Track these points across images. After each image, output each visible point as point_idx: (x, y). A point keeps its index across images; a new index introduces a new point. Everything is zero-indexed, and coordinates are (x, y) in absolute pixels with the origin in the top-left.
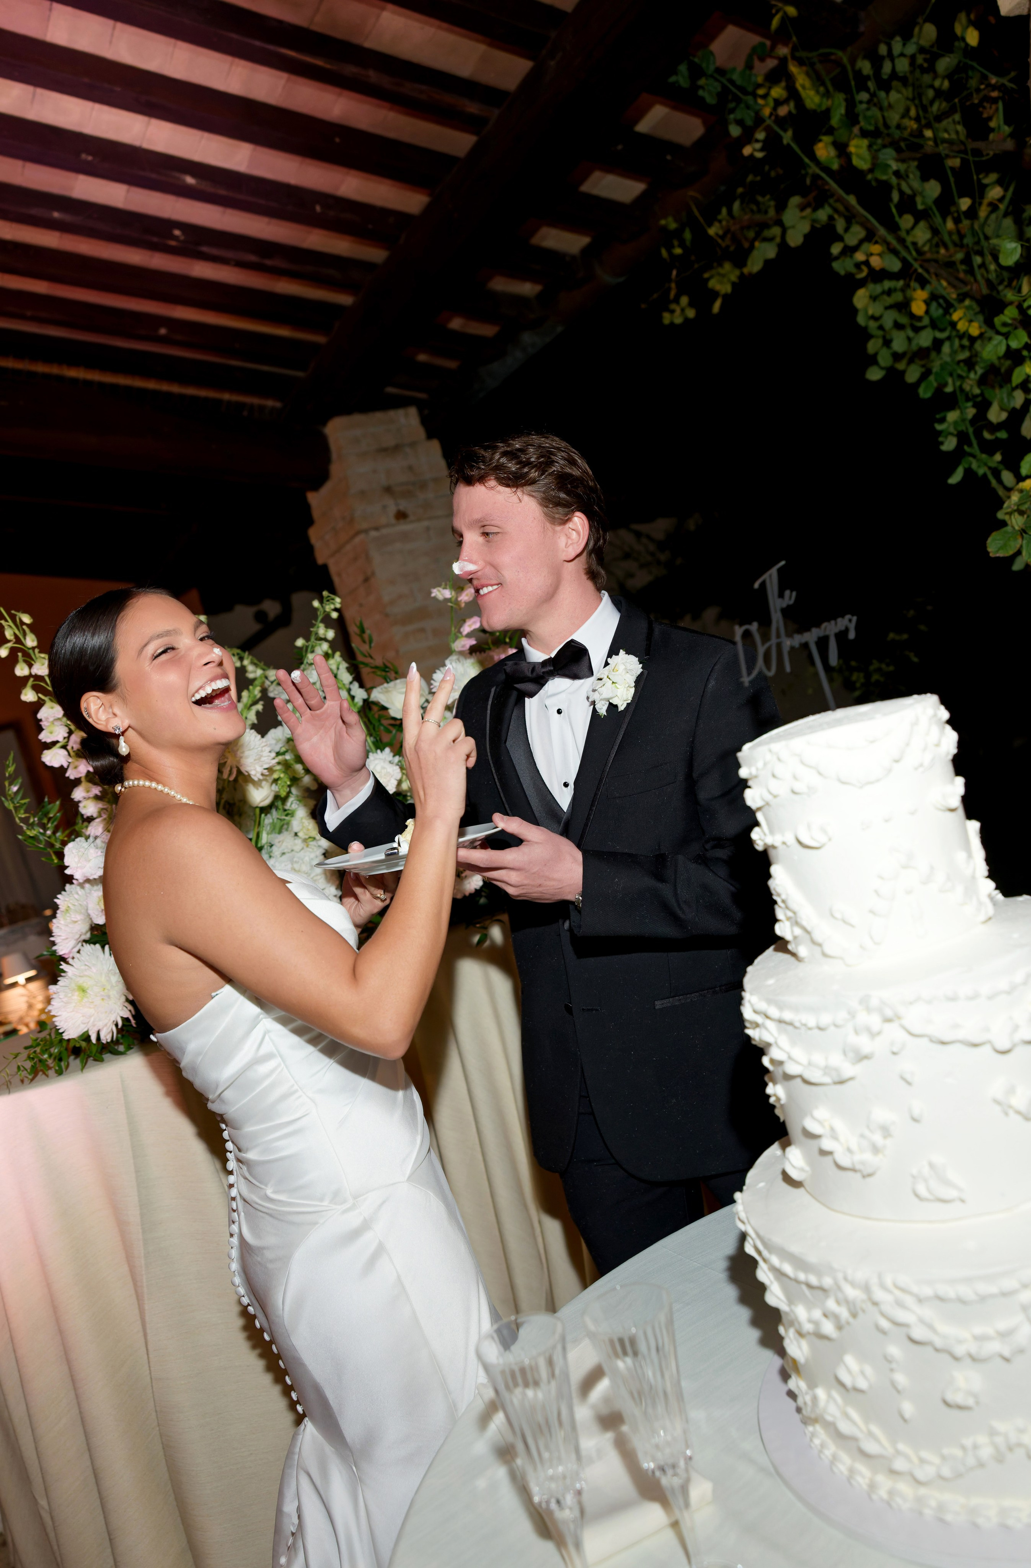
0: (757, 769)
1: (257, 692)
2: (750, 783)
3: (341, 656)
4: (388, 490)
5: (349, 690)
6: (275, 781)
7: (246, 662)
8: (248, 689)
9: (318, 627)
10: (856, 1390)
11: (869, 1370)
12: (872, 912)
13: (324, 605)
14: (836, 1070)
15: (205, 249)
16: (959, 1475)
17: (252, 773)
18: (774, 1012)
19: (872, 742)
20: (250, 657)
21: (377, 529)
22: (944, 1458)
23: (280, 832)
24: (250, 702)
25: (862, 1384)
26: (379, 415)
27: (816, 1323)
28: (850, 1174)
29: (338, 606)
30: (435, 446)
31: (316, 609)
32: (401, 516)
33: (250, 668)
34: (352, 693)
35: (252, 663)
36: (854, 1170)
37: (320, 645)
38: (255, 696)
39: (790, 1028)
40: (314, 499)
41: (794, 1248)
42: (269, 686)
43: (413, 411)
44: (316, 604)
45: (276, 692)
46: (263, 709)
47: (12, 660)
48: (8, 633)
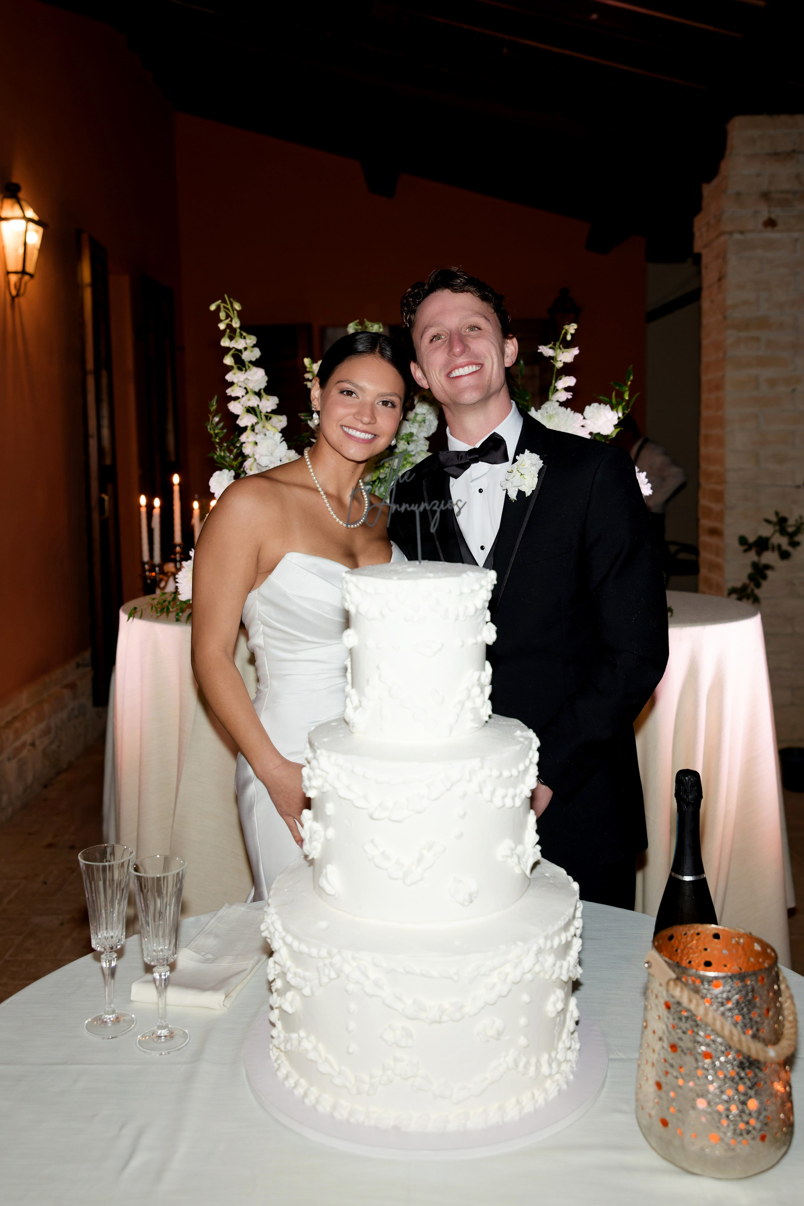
4: (766, 196)
21: (742, 233)
32: (771, 223)
40: (708, 190)
47: (222, 333)
48: (222, 315)
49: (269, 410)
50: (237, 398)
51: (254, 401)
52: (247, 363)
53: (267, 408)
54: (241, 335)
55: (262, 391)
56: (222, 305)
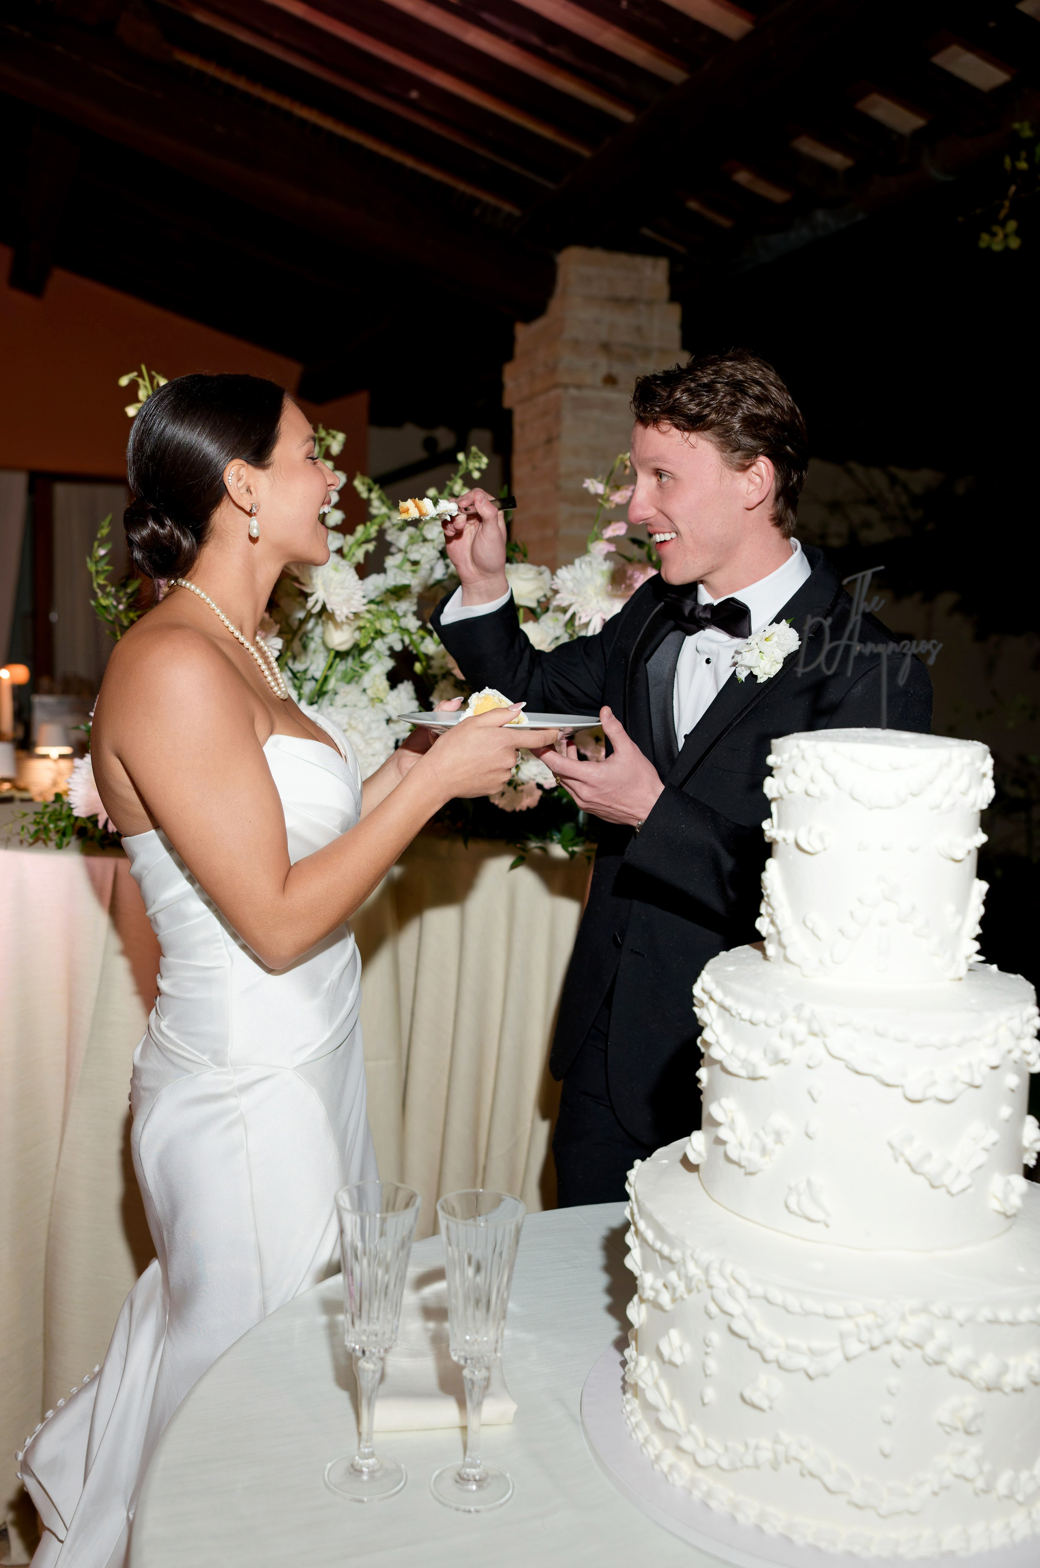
0: (782, 761)
1: (373, 530)
2: (774, 772)
6: (360, 628)
7: (374, 495)
8: (365, 524)
9: (455, 482)
10: (672, 1363)
11: (687, 1349)
12: (841, 931)
13: (469, 461)
14: (754, 1066)
15: (486, 16)
16: (735, 1469)
17: (337, 613)
18: (718, 995)
19: (895, 769)
20: (380, 492)
21: (579, 387)
22: (726, 1449)
23: (349, 682)
24: (363, 539)
25: (678, 1359)
26: (623, 258)
27: (657, 1292)
28: (736, 1167)
29: (484, 466)
30: (674, 313)
31: (458, 463)
32: (611, 380)
33: (376, 503)
35: (380, 498)
36: (739, 1164)
38: (369, 534)
39: (727, 1014)
40: (523, 333)
41: (661, 1218)
42: (389, 528)
43: (663, 265)
44: (461, 457)
45: (394, 537)
46: (375, 551)
56: (140, 381)
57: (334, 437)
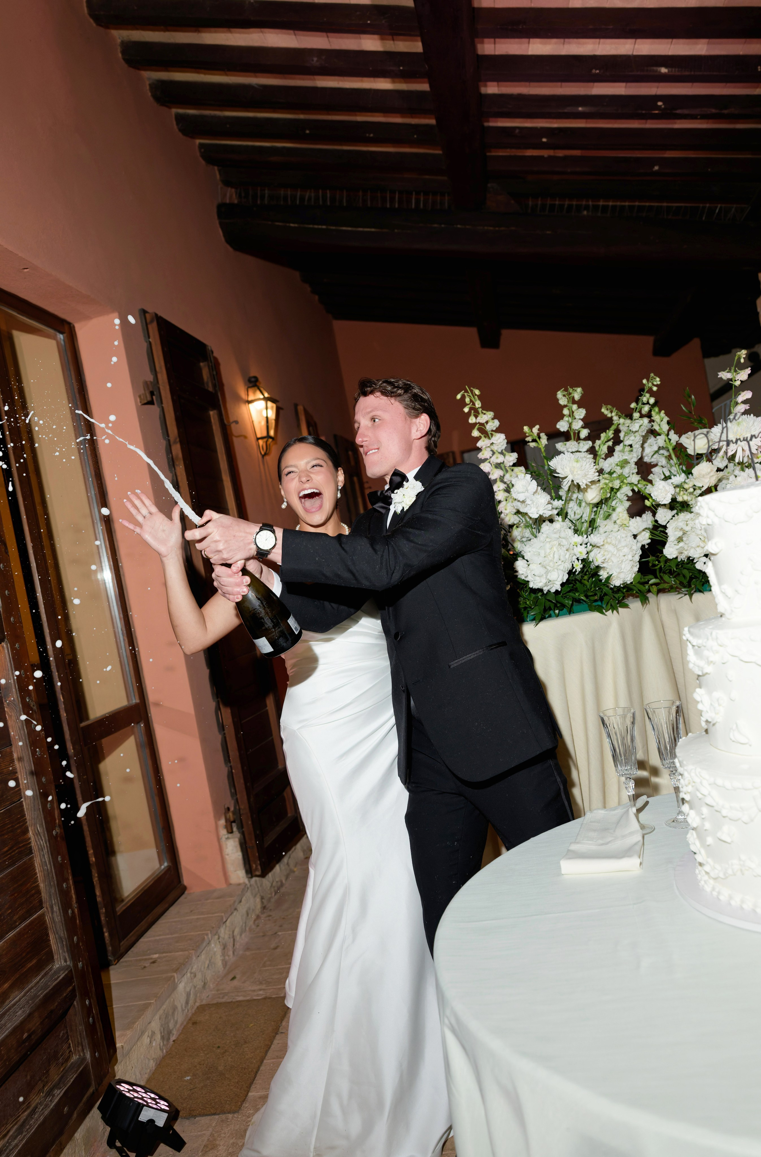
1: (610, 433)
3: (665, 413)
5: (668, 435)
6: (601, 488)
7: (613, 414)
8: (606, 432)
9: (645, 396)
13: (650, 382)
17: (582, 483)
20: (616, 411)
23: (608, 519)
24: (606, 440)
29: (659, 383)
31: (644, 385)
33: (615, 418)
34: (669, 437)
35: (618, 414)
37: (643, 407)
38: (609, 437)
44: (645, 381)
47: (469, 414)
48: (467, 400)
49: (511, 464)
50: (485, 460)
51: (500, 459)
52: (489, 433)
53: (509, 462)
54: (482, 413)
55: (504, 451)
56: (466, 394)
57: (576, 391)
